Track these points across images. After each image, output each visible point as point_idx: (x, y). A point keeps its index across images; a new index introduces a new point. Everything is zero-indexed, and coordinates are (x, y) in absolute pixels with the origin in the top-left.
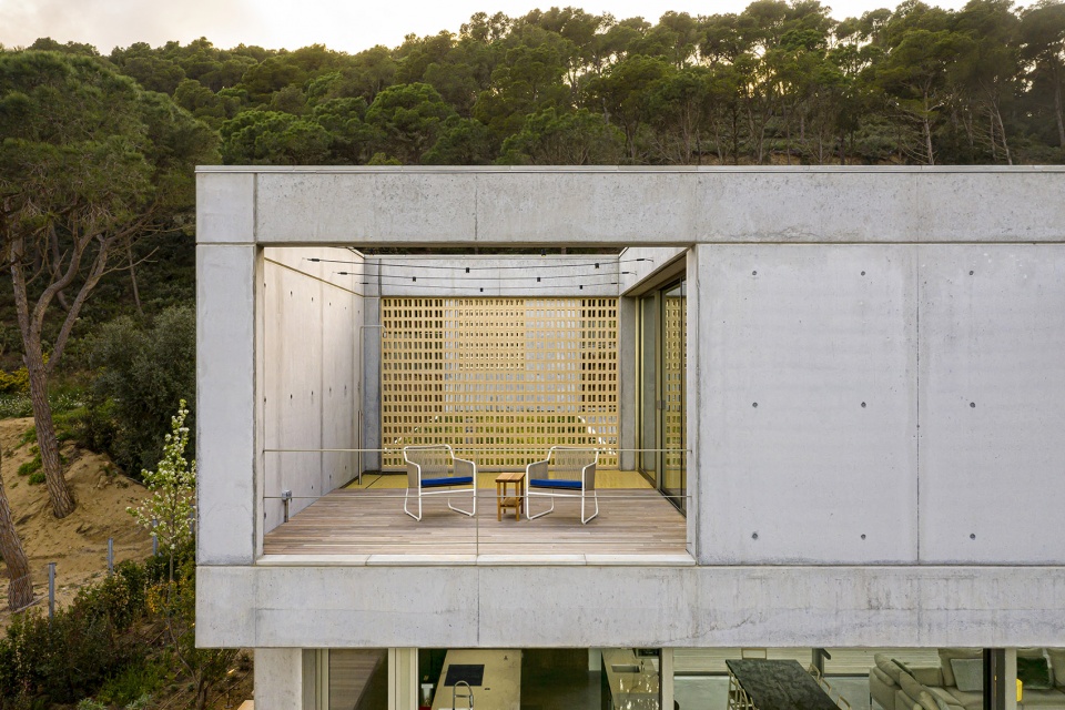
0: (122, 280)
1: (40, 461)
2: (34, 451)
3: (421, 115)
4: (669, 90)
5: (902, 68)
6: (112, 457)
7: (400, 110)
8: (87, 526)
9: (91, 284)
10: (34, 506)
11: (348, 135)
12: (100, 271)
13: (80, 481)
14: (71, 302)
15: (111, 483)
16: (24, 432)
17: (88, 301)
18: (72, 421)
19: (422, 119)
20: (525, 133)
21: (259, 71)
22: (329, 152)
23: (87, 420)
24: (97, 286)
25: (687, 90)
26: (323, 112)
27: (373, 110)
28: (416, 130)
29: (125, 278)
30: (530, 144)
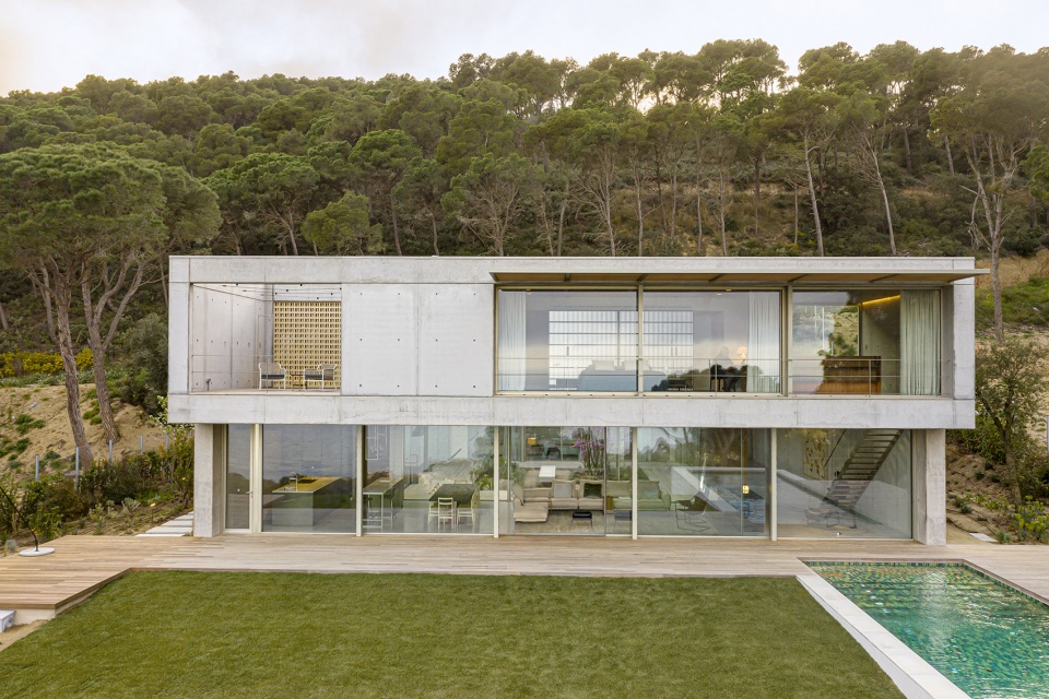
0: (155, 287)
1: (98, 410)
2: (93, 404)
3: (392, 156)
4: (588, 137)
5: (780, 118)
6: (144, 407)
7: (375, 151)
8: (128, 450)
9: (132, 292)
10: (94, 438)
11: (333, 172)
12: (138, 283)
13: (123, 422)
14: (118, 305)
15: (144, 424)
16: (86, 392)
17: (129, 304)
18: (119, 385)
19: (393, 159)
20: (469, 173)
21: (271, 112)
22: (317, 187)
23: (128, 384)
24: (136, 293)
25: (603, 137)
26: (315, 154)
27: (355, 152)
28: (388, 168)
29: (158, 286)
30: (472, 181)
